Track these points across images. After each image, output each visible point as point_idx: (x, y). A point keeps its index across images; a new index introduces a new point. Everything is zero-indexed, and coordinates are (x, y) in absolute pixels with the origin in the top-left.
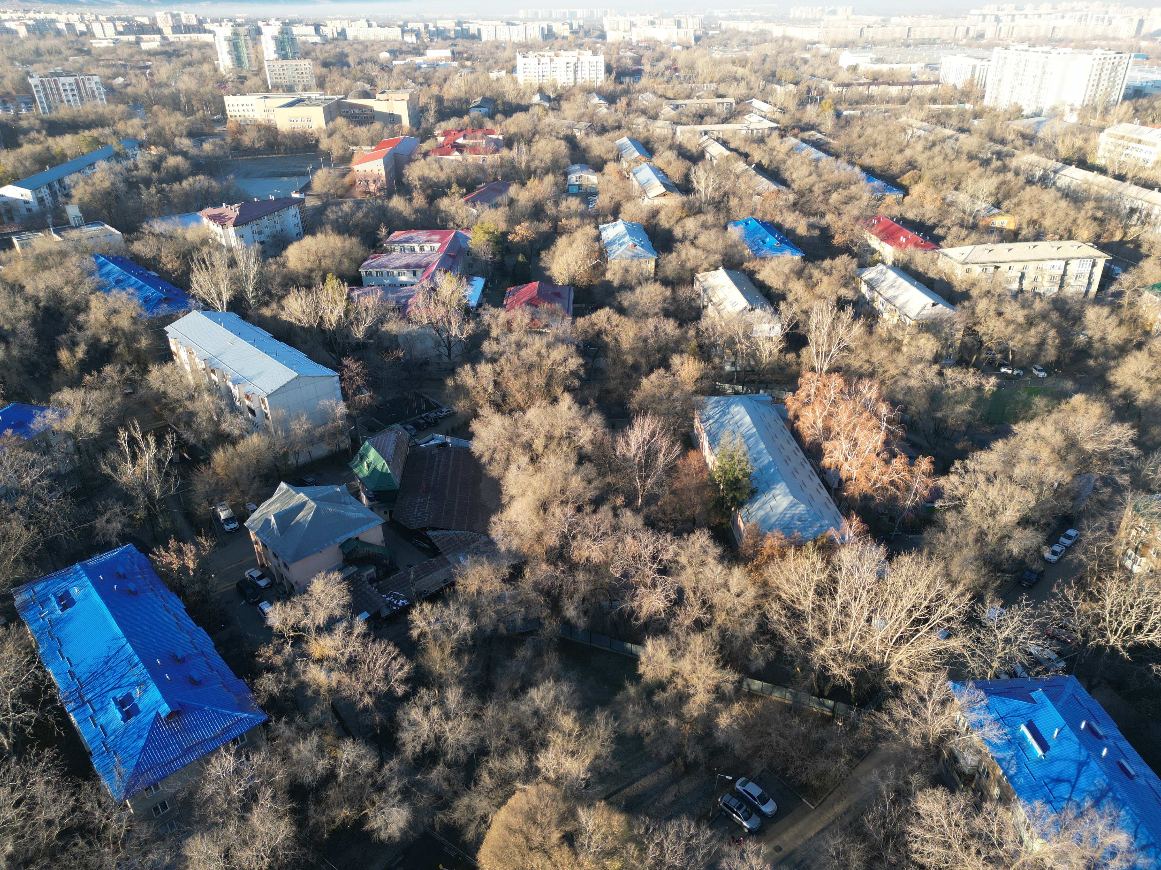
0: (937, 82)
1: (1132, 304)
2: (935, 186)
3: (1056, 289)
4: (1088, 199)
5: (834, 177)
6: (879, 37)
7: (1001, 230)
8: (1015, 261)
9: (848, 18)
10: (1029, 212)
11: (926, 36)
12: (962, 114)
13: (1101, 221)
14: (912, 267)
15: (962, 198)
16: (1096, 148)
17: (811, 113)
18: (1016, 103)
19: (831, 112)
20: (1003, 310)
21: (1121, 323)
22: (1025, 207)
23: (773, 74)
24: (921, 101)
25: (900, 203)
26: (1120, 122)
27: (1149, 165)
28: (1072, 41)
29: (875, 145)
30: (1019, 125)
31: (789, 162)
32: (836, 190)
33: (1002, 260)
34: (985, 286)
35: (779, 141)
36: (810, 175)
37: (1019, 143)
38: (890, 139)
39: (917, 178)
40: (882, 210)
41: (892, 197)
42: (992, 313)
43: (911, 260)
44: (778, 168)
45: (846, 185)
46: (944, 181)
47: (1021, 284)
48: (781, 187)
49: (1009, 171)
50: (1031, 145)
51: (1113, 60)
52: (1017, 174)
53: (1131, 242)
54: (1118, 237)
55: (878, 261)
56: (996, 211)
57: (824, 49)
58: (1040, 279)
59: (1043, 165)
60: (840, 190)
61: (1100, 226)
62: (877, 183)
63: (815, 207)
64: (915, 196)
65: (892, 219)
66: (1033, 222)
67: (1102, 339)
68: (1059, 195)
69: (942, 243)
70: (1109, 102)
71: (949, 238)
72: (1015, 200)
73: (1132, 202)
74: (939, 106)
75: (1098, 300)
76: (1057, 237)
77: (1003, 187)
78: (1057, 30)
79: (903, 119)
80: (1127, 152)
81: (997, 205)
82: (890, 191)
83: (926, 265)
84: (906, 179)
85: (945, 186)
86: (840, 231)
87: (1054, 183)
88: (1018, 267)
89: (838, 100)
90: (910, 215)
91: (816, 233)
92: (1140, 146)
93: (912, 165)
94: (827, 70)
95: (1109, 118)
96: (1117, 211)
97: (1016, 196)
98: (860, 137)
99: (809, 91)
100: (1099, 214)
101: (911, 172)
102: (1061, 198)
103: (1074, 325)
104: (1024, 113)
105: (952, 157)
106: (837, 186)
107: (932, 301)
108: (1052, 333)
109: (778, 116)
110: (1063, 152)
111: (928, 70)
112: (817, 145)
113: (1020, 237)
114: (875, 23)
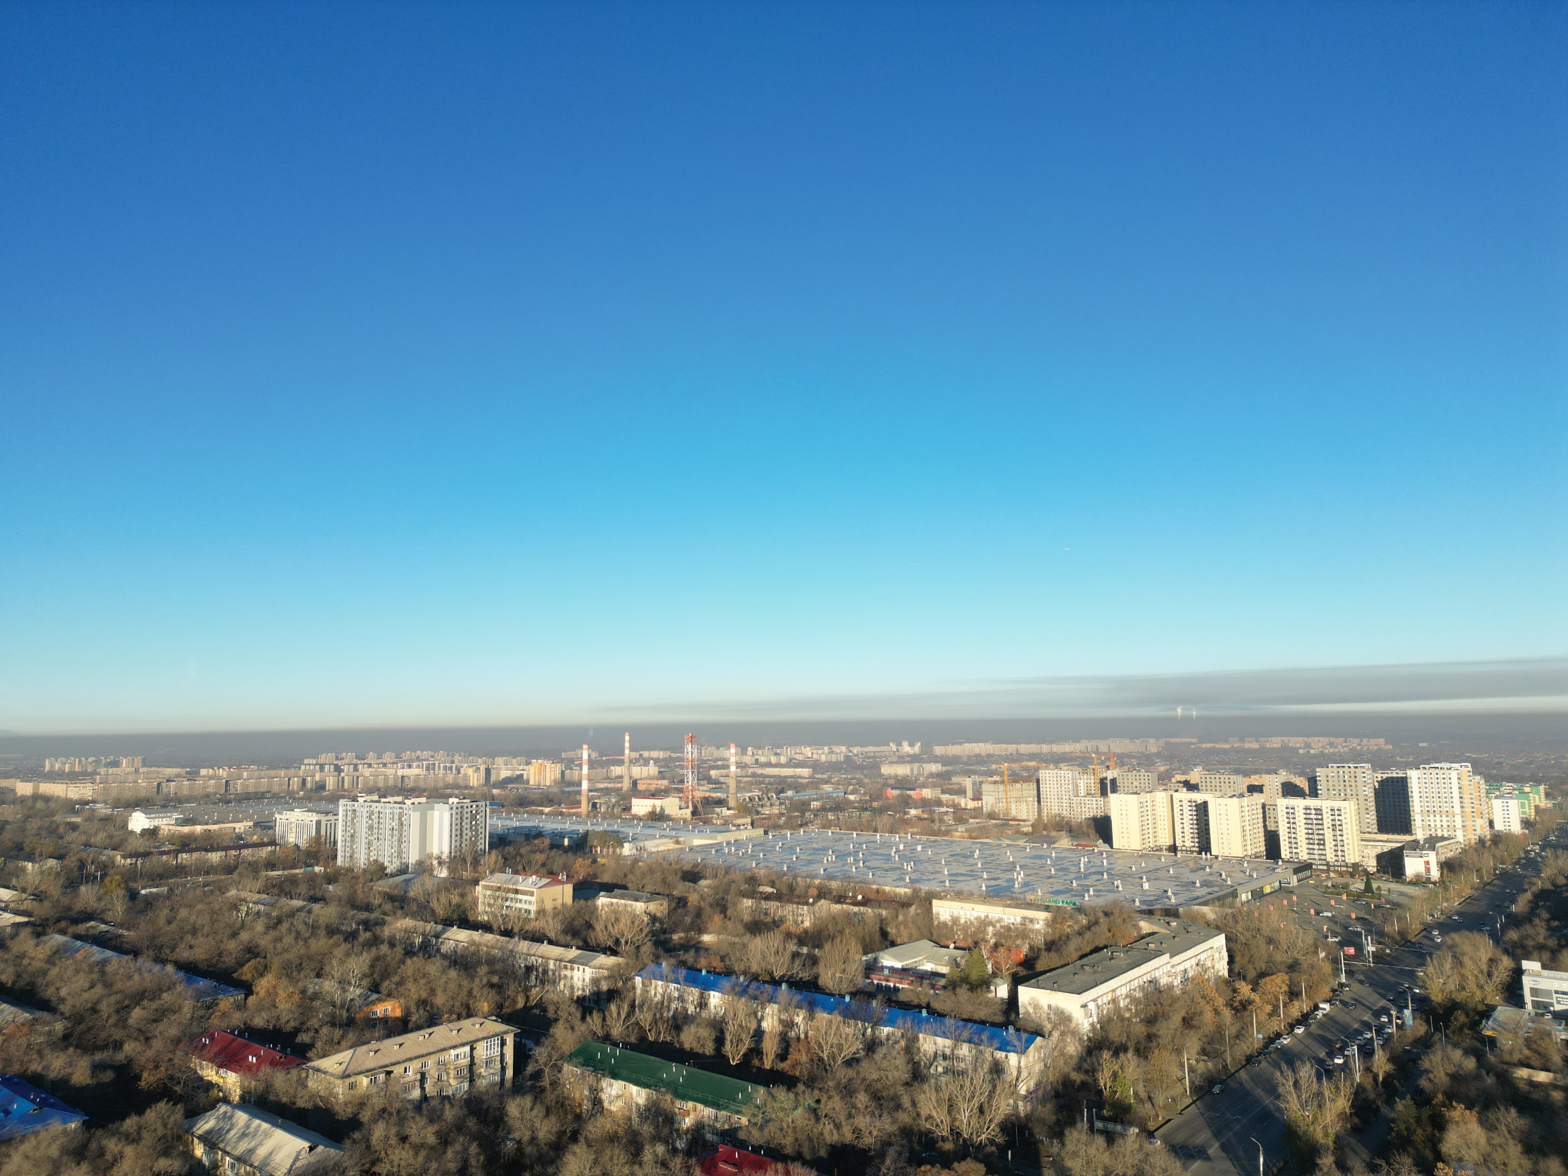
0: (273, 843)
1: (554, 1084)
2: (289, 976)
3: (466, 1086)
4: (479, 963)
5: (135, 983)
6: (185, 792)
7: (385, 1020)
8: (410, 1059)
9: (137, 771)
10: (415, 991)
11: (251, 789)
12: (312, 879)
13: (498, 988)
14: (272, 1097)
15: (328, 986)
16: (475, 902)
17: (87, 895)
18: (376, 861)
19: (121, 892)
20: (408, 1131)
21: (548, 1112)
22: (410, 985)
23: (19, 847)
24: (254, 868)
25: (241, 1007)
26: (492, 872)
27: (532, 916)
28: (424, 791)
29: (194, 931)
30: (382, 886)
31: (54, 972)
32: (138, 1003)
33: (393, 1060)
34: (378, 1103)
35: (32, 942)
36: (92, 987)
37: (388, 907)
38: (217, 921)
39: (261, 968)
40: (215, 1021)
41: (227, 1001)
42: (393, 1141)
43: (268, 1088)
44: (32, 984)
45: (155, 993)
46: (300, 967)
47: (423, 1089)
48: (39, 1014)
49: (382, 942)
50: (402, 908)
51: (470, 809)
52: (392, 945)
53: (536, 1006)
54: (520, 1004)
55: (218, 1100)
56: (375, 996)
57: (103, 810)
58: (445, 1078)
59: (422, 930)
60: (145, 1002)
61: (499, 993)
62: (203, 984)
63: (104, 1035)
64: (262, 994)
65: (232, 1032)
66: (423, 1003)
67: (533, 1139)
68: (446, 963)
69: (310, 1054)
70: (476, 851)
71: (319, 1044)
72: (396, 978)
73: (526, 959)
74: (280, 873)
75: (517, 1089)
76: (454, 1016)
77: (378, 963)
78: (406, 780)
79: (232, 893)
80: (508, 904)
81: (375, 988)
82: (225, 992)
83: (291, 1091)
84: (246, 972)
85: (302, 974)
86: (151, 1066)
87: (438, 950)
88: (414, 1066)
89: (131, 875)
90: (259, 1021)
91: (108, 1076)
92: (520, 897)
93: (252, 952)
94: (110, 837)
95: (480, 869)
96: (513, 972)
97: (396, 973)
98: (169, 922)
99: (82, 865)
100: (495, 979)
101: (253, 962)
102: (450, 967)
103: (496, 1129)
104: (388, 871)
105: (307, 935)
106: (139, 997)
107: (306, 1145)
108: (474, 1149)
109: (27, 905)
110: (441, 912)
111: (259, 829)
112: (101, 941)
113: (410, 1025)
114: (178, 775)
